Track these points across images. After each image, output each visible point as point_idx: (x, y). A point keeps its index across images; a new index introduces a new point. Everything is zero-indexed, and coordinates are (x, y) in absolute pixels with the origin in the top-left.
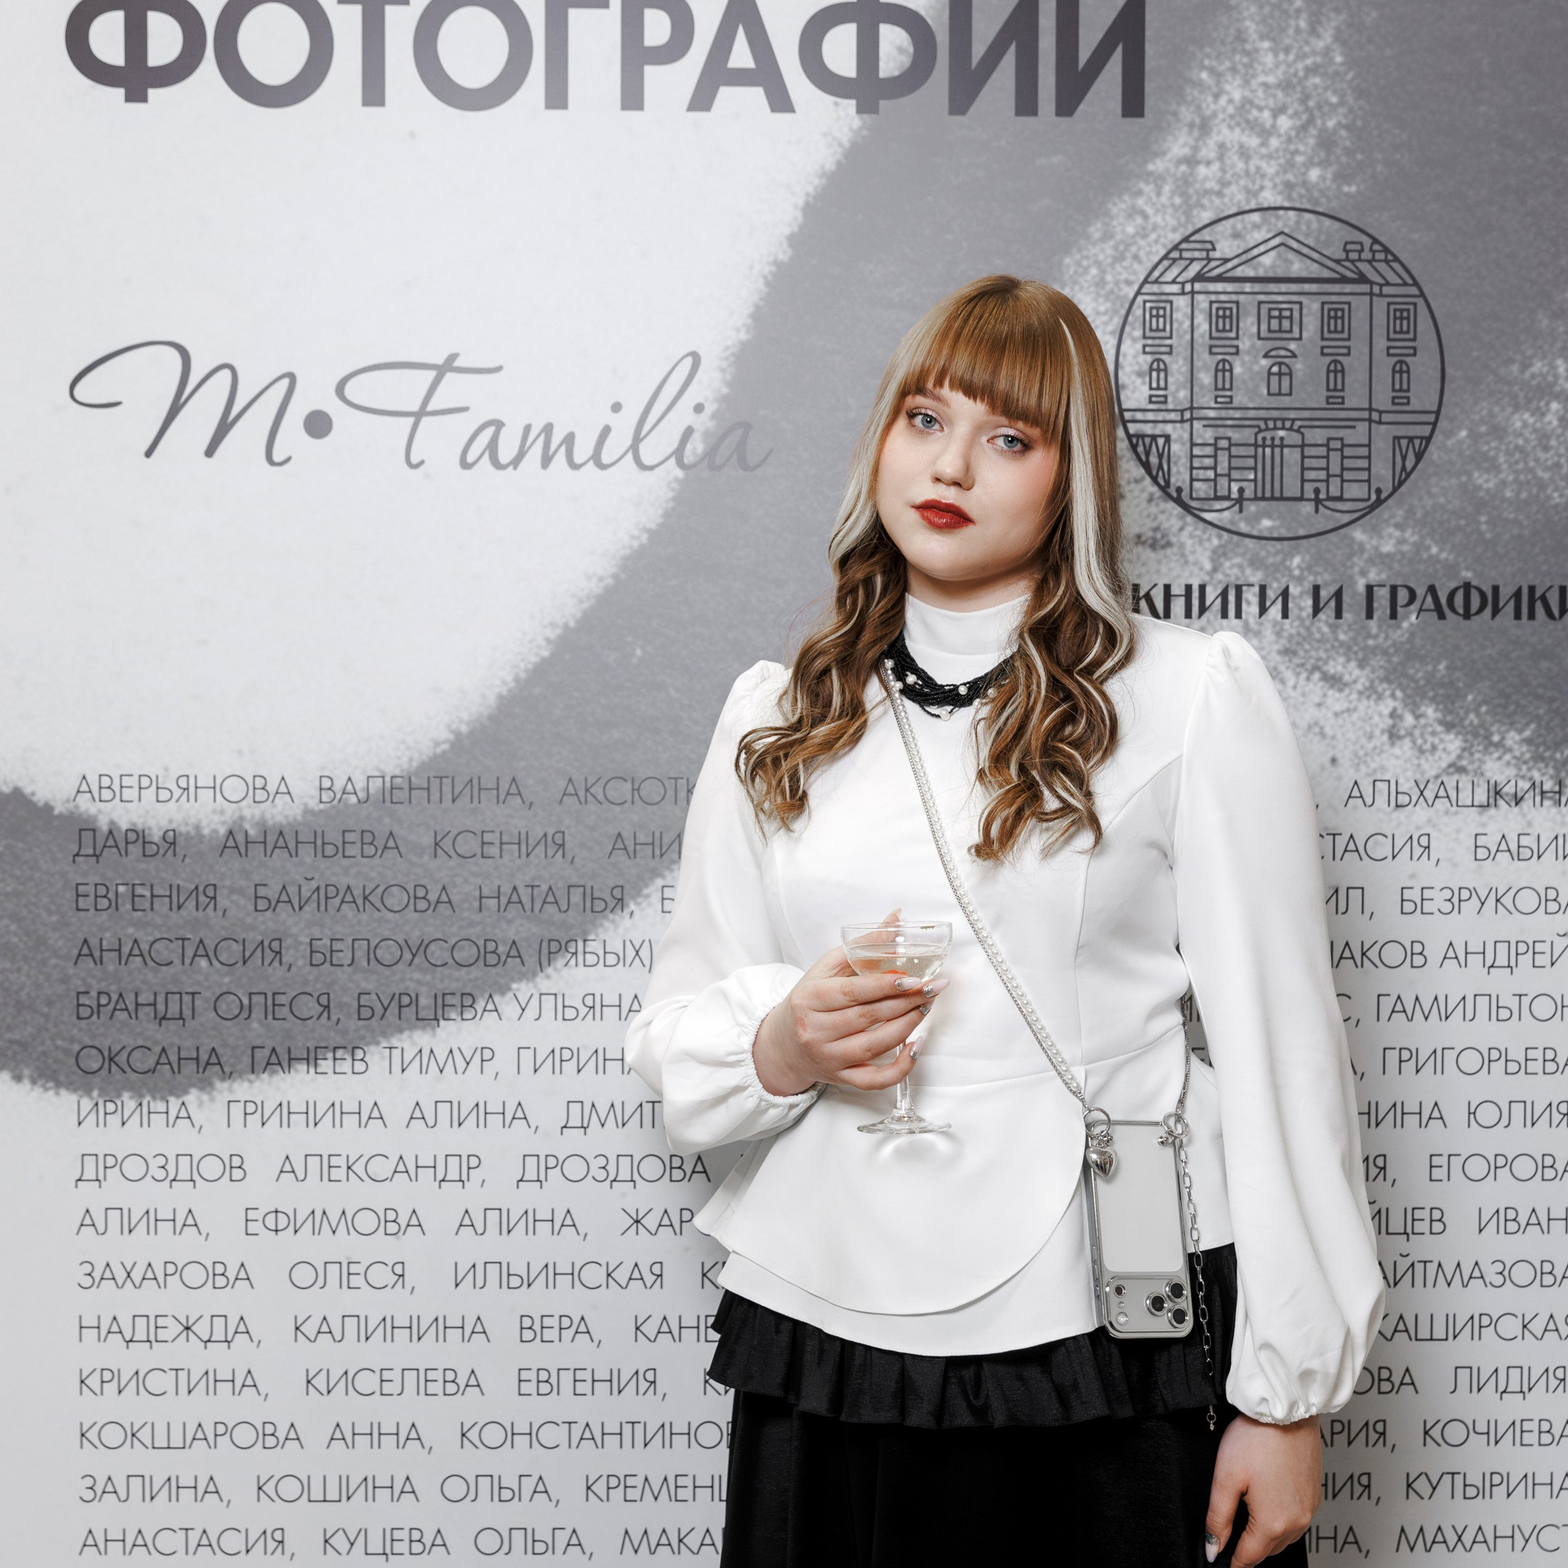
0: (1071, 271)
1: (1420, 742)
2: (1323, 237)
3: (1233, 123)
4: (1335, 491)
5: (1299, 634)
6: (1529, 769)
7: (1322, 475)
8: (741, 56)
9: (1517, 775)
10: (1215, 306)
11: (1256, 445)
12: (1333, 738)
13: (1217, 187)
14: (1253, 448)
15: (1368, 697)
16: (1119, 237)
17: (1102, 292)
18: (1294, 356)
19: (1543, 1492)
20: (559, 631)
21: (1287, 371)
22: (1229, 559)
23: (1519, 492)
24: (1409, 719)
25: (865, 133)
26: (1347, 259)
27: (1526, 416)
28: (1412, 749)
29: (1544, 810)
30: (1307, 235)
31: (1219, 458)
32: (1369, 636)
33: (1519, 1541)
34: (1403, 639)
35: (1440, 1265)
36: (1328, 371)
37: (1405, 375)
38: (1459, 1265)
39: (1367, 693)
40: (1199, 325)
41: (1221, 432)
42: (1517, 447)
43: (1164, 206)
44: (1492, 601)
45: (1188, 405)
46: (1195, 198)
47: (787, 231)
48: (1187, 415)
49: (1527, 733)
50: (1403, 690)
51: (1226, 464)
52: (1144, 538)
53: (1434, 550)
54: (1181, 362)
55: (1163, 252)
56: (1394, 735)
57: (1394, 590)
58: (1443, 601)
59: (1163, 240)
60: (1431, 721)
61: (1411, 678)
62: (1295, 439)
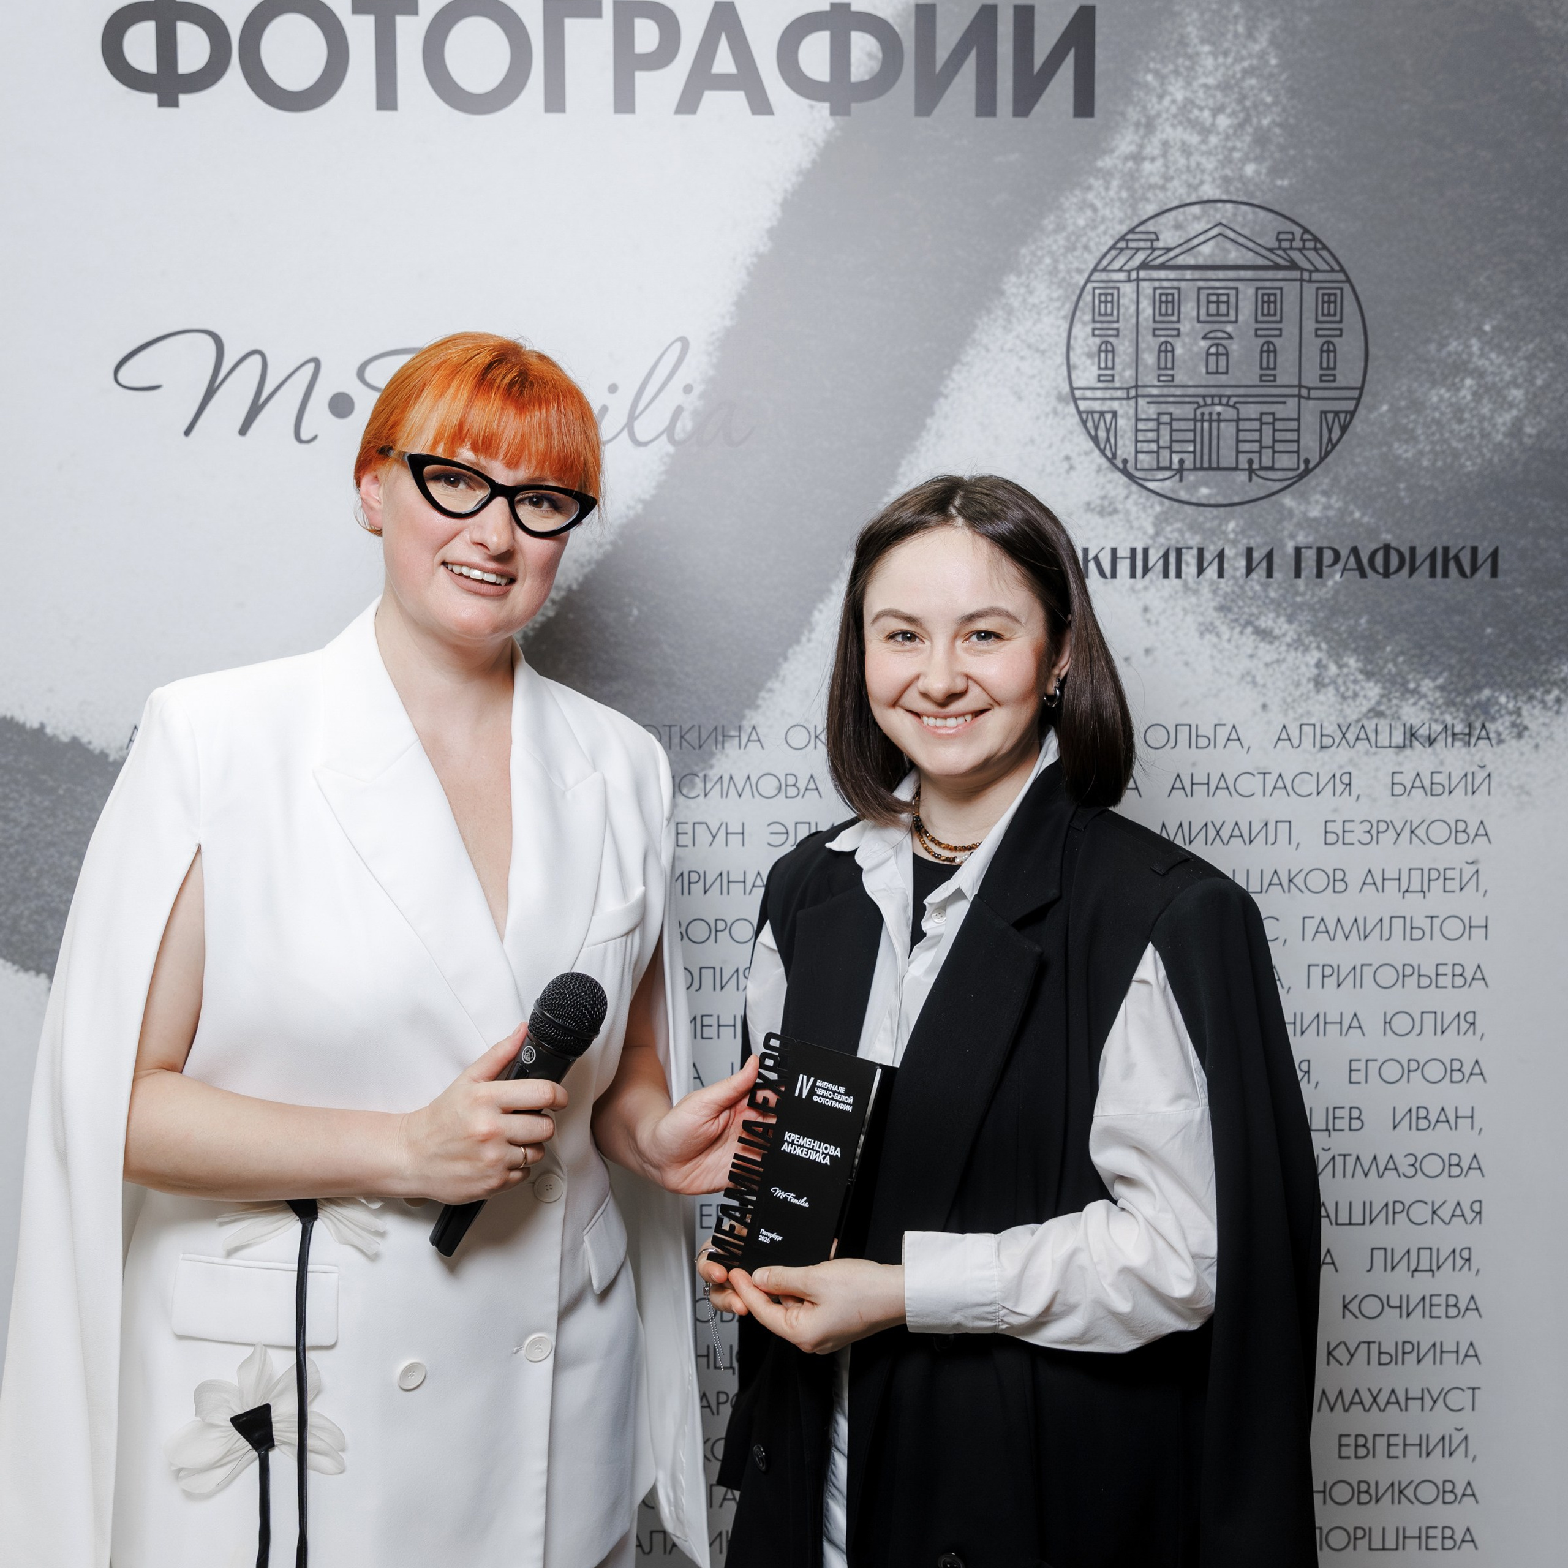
0: (1027, 261)
1: (1342, 689)
2: (1257, 228)
3: (1176, 122)
4: (1266, 461)
5: (1233, 592)
6: (1442, 713)
7: (1255, 447)
8: (724, 62)
9: (1431, 719)
10: (1158, 292)
11: (1195, 420)
12: (1264, 686)
13: (1161, 182)
14: (1192, 423)
15: (1296, 649)
16: (1071, 228)
17: (1055, 280)
18: (1230, 337)
19: (1449, 1358)
20: (563, 593)
21: (1224, 352)
22: (1171, 524)
23: (1436, 461)
24: (1333, 669)
25: (838, 133)
26: (1280, 248)
27: (1443, 391)
28: (1335, 695)
29: (1454, 751)
30: (1243, 226)
31: (1162, 432)
32: (1297, 593)
33: (1428, 1402)
34: (1329, 596)
35: (1358, 1158)
36: (1262, 352)
37: (1332, 355)
38: (1375, 1158)
39: (1295, 645)
40: (1144, 310)
41: (1164, 408)
42: (1433, 420)
43: (1112, 200)
44: (1409, 561)
45: (1133, 384)
46: (1140, 192)
47: (768, 225)
48: (1133, 393)
49: (1440, 681)
50: (1328, 642)
51: (1168, 438)
52: (1092, 506)
53: (1357, 515)
54: (1127, 343)
55: (1111, 243)
56: (1319, 683)
57: (1320, 551)
58: (1365, 561)
59: (1111, 232)
60: (1353, 671)
61: (1336, 632)
62: (1231, 413)
